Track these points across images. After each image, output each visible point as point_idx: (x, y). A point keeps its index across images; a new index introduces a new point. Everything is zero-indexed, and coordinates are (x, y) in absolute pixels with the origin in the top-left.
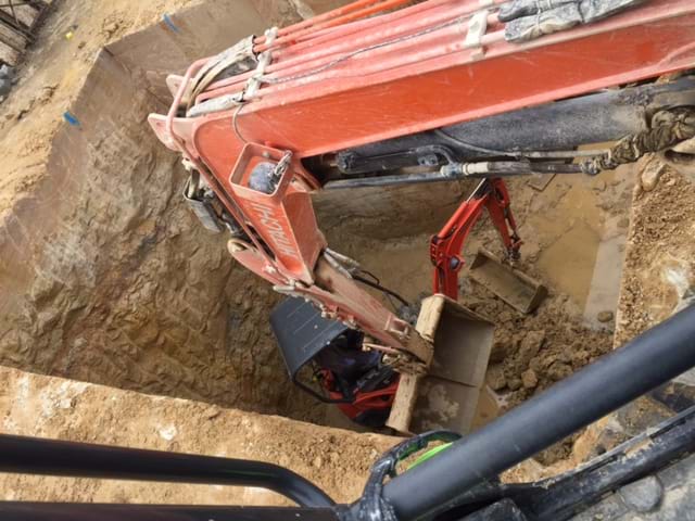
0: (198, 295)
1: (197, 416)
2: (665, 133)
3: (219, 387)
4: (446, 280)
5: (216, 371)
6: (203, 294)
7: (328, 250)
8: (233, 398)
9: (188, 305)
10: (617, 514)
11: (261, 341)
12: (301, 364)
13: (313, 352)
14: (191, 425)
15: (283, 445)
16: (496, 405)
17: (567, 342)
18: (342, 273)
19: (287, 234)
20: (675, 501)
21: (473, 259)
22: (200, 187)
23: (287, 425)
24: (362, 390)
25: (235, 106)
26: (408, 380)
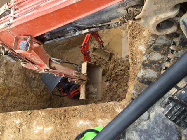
0: (18, 78)
1: (25, 115)
2: (132, 14)
3: (32, 101)
4: (87, 57)
5: (30, 97)
6: (20, 77)
7: (52, 58)
8: (37, 102)
9: (16, 81)
10: (140, 122)
11: (41, 85)
12: (53, 89)
13: (56, 85)
14: (24, 118)
15: (52, 116)
16: (106, 85)
17: (120, 65)
18: (57, 64)
19: (38, 58)
20: (153, 116)
21: (92, 49)
22: (6, 50)
23: (52, 110)
24: (72, 91)
25: (8, 26)
26: (83, 86)
